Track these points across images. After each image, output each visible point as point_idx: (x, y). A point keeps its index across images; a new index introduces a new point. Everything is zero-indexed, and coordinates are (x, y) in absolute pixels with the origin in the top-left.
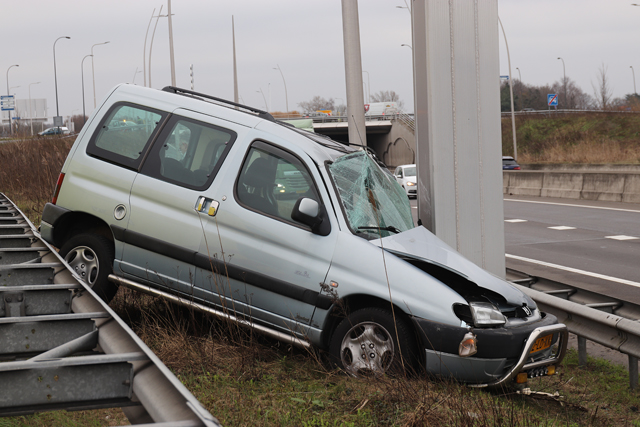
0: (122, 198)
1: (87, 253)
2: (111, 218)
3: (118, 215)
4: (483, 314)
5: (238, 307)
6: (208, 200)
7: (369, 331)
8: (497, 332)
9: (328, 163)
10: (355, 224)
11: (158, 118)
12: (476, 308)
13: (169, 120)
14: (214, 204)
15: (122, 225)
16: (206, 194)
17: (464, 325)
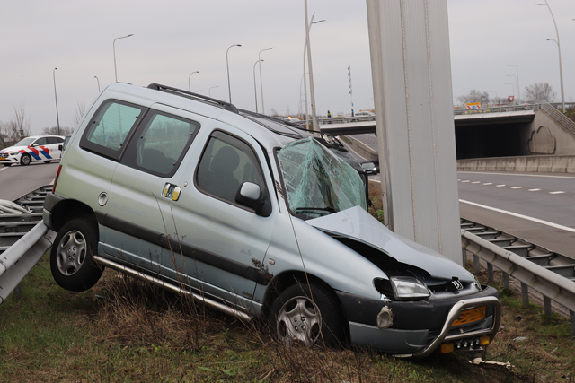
0: (105, 186)
1: (78, 237)
2: (97, 204)
3: (101, 202)
4: (405, 288)
5: (193, 283)
6: (173, 186)
7: (301, 304)
8: (418, 305)
9: (277, 149)
10: (294, 206)
11: (138, 112)
12: (396, 282)
13: (147, 114)
14: (177, 190)
15: (104, 211)
16: (171, 180)
17: (383, 298)
